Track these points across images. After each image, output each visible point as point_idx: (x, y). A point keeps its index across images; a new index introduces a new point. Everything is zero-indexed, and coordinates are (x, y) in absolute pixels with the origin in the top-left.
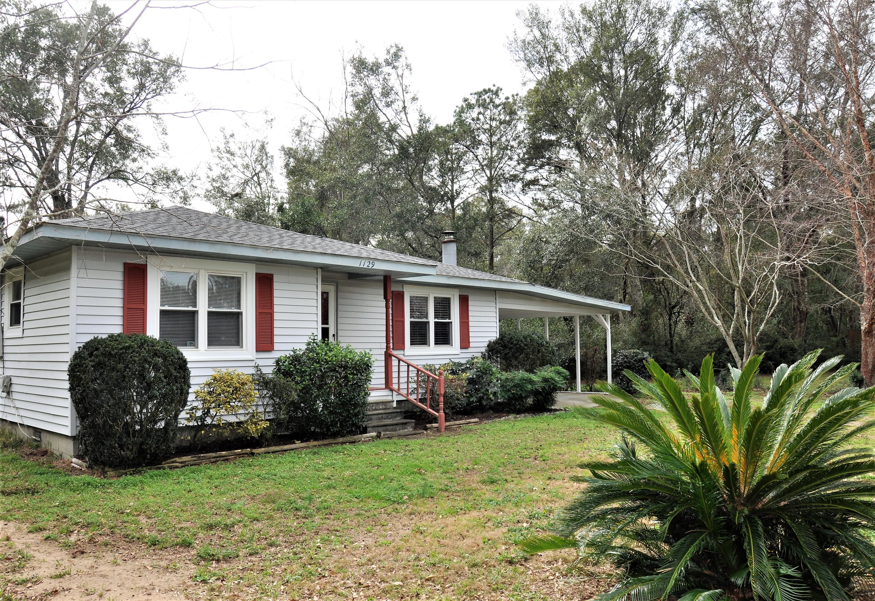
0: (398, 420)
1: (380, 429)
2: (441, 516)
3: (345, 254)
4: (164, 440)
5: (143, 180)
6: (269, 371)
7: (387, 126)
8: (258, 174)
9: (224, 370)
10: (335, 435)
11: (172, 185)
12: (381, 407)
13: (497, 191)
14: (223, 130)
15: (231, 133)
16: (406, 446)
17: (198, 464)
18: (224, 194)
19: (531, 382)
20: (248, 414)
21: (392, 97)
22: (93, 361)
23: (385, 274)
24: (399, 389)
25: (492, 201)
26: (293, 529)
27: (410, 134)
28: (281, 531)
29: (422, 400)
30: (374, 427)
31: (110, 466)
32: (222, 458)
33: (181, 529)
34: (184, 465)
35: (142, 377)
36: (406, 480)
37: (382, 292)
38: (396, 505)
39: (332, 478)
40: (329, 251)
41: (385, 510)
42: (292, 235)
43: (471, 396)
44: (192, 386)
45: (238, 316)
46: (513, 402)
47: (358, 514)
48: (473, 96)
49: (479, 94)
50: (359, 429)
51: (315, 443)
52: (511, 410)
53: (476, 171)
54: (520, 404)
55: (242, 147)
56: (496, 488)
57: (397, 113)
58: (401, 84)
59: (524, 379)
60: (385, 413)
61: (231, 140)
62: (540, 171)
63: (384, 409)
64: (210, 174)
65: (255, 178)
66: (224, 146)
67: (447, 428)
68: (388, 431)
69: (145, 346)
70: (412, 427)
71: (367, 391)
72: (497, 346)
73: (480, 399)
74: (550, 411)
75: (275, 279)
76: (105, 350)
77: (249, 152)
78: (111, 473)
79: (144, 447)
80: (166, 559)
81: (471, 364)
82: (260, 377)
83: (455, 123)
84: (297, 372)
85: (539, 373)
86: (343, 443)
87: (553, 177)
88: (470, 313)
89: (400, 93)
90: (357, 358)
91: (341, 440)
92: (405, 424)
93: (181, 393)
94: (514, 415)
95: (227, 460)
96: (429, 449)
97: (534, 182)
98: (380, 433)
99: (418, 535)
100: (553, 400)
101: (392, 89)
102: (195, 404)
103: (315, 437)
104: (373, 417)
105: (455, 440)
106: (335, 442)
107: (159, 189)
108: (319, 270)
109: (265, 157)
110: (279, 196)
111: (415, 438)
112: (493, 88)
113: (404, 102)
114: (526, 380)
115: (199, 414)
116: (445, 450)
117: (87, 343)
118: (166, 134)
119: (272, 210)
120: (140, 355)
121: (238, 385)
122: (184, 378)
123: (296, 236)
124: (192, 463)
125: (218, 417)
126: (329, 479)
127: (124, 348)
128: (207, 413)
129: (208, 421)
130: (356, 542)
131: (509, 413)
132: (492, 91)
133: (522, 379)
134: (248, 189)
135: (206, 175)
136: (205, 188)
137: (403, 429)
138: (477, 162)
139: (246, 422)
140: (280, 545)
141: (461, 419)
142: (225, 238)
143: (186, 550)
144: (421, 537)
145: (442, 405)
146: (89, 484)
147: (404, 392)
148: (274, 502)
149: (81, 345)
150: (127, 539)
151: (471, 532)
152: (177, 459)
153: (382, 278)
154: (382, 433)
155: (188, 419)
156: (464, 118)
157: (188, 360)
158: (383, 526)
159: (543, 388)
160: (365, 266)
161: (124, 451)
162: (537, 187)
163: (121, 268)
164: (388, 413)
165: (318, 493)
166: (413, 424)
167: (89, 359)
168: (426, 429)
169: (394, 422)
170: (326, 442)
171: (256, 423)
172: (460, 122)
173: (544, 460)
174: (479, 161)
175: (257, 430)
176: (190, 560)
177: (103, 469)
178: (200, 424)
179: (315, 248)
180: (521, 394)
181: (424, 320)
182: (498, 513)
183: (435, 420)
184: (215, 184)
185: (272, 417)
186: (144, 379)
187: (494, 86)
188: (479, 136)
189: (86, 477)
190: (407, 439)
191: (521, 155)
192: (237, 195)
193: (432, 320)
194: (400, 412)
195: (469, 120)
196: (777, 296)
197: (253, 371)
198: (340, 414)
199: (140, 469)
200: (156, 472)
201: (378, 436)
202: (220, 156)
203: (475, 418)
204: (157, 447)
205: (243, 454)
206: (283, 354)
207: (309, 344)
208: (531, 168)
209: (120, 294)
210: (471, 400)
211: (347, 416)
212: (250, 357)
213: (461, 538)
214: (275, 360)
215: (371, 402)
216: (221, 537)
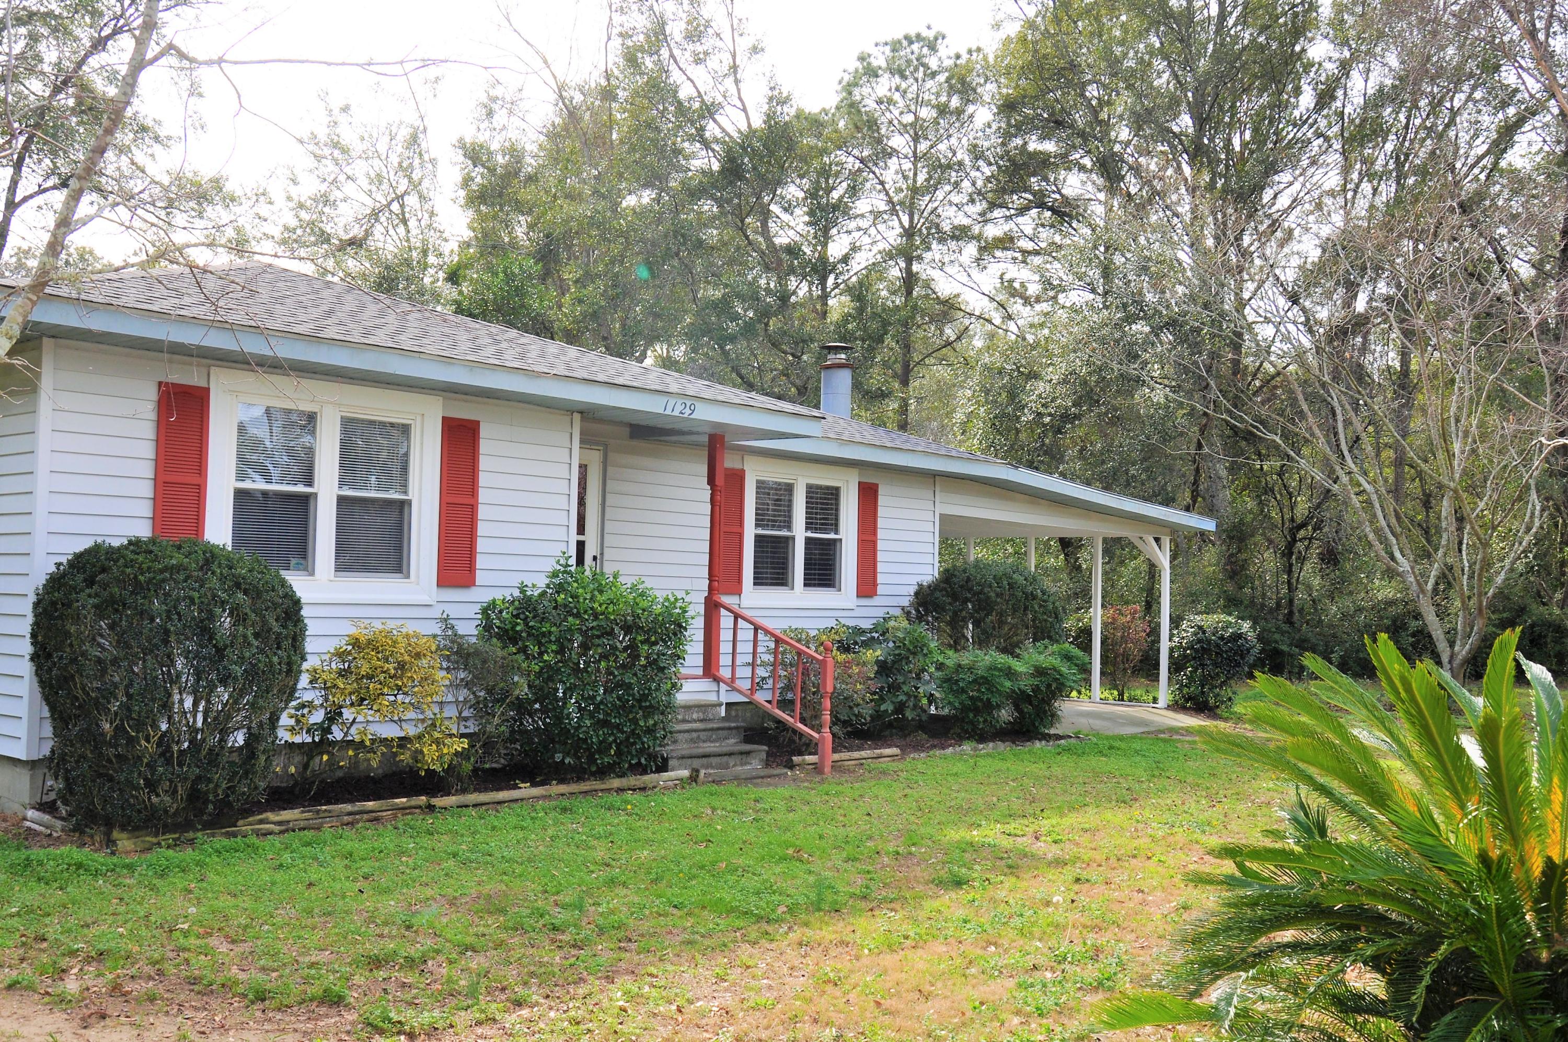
0: (732, 743)
1: (696, 763)
2: (866, 951)
3: (635, 384)
4: (246, 773)
5: (145, 196)
6: (469, 629)
7: (697, 105)
8: (402, 196)
9: (378, 625)
10: (602, 773)
11: (209, 211)
12: (695, 716)
13: (920, 258)
14: (323, 96)
15: (342, 104)
16: (756, 801)
17: (318, 828)
18: (325, 238)
19: (1010, 673)
20: (423, 721)
21: (708, 43)
22: (97, 595)
23: (713, 431)
24: (733, 678)
25: (910, 279)
26: (556, 970)
27: (744, 127)
28: (532, 974)
29: (785, 704)
30: (683, 757)
31: (123, 828)
32: (365, 816)
33: (312, 965)
34: (286, 828)
35: (205, 631)
36: (772, 873)
37: (704, 469)
38: (765, 926)
39: (613, 863)
40: (601, 377)
41: (744, 935)
42: (517, 338)
43: (882, 700)
44: (308, 657)
45: (403, 507)
46: (971, 715)
47: (690, 942)
48: (881, 48)
49: (896, 46)
50: (655, 761)
51: (563, 788)
52: (966, 732)
53: (877, 215)
54: (985, 721)
55: (366, 136)
56: (970, 897)
57: (717, 79)
58: (730, 15)
59: (996, 669)
60: (704, 730)
61: (343, 119)
62: (1020, 220)
63: (701, 721)
64: (294, 191)
65: (395, 207)
66: (327, 131)
67: (837, 767)
68: (712, 768)
69: (214, 567)
70: (761, 760)
71: (674, 680)
72: (938, 594)
73: (900, 708)
74: (1047, 737)
75: (484, 432)
76: (123, 572)
77: (382, 148)
78: (124, 842)
79: (202, 787)
80: (295, 1030)
81: (882, 631)
82: (452, 642)
83: (838, 108)
84: (529, 635)
85: (1026, 656)
86: (620, 790)
87: (1045, 234)
88: (881, 523)
89: (727, 35)
90: (658, 609)
91: (616, 783)
92: (748, 753)
93: (289, 671)
94: (974, 744)
95: (376, 819)
96: (806, 809)
97: (1006, 242)
98: (697, 771)
99: (829, 988)
100: (1053, 715)
101: (708, 25)
102: (308, 696)
103: (561, 774)
104: (680, 737)
105: (857, 793)
106: (603, 787)
107: (180, 219)
108: (577, 417)
109: (417, 162)
110: (446, 248)
111: (769, 785)
112: (925, 33)
113: (734, 57)
114: (1000, 670)
115: (318, 717)
116: (842, 811)
117: (78, 557)
118: (200, 95)
119: (434, 278)
120: (201, 586)
121: (407, 658)
122: (294, 639)
123: (523, 340)
124: (302, 824)
125: (360, 726)
126: (608, 865)
127: (165, 569)
128: (334, 715)
129: (337, 734)
130: (698, 999)
131: (960, 739)
132: (923, 39)
133: (992, 668)
134: (378, 230)
135: (284, 195)
136: (281, 222)
137: (742, 765)
138: (882, 196)
139: (420, 737)
140: (537, 1004)
141: (860, 748)
142: (379, 338)
143: (333, 1011)
144: (837, 992)
145: (827, 717)
146: (79, 866)
147: (746, 685)
148: (502, 911)
149: (64, 560)
150: (196, 988)
151: (939, 984)
152: (271, 816)
153: (706, 439)
154: (702, 772)
155: (292, 730)
156: (858, 98)
157: (303, 601)
158: (748, 967)
159: (1036, 689)
160: (676, 413)
161: (158, 795)
162: (1010, 254)
163: (152, 394)
164: (712, 729)
165: (591, 896)
166: (764, 755)
167: (88, 591)
168: (791, 766)
169: (725, 749)
170: (584, 786)
171: (437, 742)
172: (852, 107)
173: (1055, 842)
174: (887, 194)
175: (441, 757)
176: (348, 1032)
177: (108, 834)
178: (317, 739)
179: (569, 368)
180: (989, 700)
181: (784, 533)
182: (985, 949)
183: (809, 747)
184: (304, 215)
185: (472, 728)
186: (211, 639)
187: (929, 27)
188: (888, 138)
189: (71, 852)
190: (756, 785)
191: (980, 183)
192: (352, 242)
193: (799, 532)
194: (737, 728)
195: (871, 104)
196: (1537, 513)
197: (436, 629)
198: (618, 727)
199: (191, 835)
200: (226, 842)
201: (694, 778)
202: (319, 152)
203: (890, 746)
204: (228, 788)
205: (410, 808)
206: (498, 595)
207: (555, 574)
208: (998, 213)
209: (148, 450)
210: (883, 708)
211: (633, 731)
212: (424, 599)
213: (922, 1000)
214: (479, 606)
215: (683, 703)
216: (404, 985)
